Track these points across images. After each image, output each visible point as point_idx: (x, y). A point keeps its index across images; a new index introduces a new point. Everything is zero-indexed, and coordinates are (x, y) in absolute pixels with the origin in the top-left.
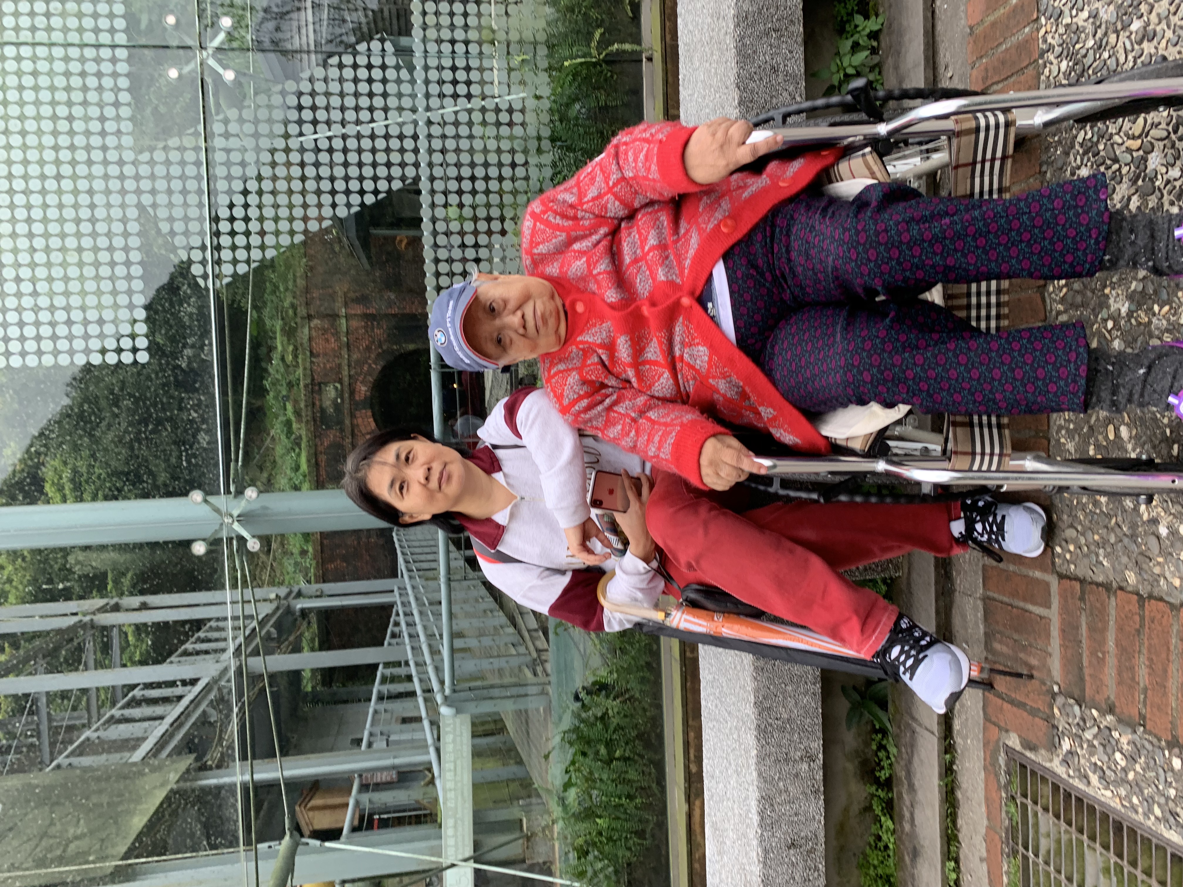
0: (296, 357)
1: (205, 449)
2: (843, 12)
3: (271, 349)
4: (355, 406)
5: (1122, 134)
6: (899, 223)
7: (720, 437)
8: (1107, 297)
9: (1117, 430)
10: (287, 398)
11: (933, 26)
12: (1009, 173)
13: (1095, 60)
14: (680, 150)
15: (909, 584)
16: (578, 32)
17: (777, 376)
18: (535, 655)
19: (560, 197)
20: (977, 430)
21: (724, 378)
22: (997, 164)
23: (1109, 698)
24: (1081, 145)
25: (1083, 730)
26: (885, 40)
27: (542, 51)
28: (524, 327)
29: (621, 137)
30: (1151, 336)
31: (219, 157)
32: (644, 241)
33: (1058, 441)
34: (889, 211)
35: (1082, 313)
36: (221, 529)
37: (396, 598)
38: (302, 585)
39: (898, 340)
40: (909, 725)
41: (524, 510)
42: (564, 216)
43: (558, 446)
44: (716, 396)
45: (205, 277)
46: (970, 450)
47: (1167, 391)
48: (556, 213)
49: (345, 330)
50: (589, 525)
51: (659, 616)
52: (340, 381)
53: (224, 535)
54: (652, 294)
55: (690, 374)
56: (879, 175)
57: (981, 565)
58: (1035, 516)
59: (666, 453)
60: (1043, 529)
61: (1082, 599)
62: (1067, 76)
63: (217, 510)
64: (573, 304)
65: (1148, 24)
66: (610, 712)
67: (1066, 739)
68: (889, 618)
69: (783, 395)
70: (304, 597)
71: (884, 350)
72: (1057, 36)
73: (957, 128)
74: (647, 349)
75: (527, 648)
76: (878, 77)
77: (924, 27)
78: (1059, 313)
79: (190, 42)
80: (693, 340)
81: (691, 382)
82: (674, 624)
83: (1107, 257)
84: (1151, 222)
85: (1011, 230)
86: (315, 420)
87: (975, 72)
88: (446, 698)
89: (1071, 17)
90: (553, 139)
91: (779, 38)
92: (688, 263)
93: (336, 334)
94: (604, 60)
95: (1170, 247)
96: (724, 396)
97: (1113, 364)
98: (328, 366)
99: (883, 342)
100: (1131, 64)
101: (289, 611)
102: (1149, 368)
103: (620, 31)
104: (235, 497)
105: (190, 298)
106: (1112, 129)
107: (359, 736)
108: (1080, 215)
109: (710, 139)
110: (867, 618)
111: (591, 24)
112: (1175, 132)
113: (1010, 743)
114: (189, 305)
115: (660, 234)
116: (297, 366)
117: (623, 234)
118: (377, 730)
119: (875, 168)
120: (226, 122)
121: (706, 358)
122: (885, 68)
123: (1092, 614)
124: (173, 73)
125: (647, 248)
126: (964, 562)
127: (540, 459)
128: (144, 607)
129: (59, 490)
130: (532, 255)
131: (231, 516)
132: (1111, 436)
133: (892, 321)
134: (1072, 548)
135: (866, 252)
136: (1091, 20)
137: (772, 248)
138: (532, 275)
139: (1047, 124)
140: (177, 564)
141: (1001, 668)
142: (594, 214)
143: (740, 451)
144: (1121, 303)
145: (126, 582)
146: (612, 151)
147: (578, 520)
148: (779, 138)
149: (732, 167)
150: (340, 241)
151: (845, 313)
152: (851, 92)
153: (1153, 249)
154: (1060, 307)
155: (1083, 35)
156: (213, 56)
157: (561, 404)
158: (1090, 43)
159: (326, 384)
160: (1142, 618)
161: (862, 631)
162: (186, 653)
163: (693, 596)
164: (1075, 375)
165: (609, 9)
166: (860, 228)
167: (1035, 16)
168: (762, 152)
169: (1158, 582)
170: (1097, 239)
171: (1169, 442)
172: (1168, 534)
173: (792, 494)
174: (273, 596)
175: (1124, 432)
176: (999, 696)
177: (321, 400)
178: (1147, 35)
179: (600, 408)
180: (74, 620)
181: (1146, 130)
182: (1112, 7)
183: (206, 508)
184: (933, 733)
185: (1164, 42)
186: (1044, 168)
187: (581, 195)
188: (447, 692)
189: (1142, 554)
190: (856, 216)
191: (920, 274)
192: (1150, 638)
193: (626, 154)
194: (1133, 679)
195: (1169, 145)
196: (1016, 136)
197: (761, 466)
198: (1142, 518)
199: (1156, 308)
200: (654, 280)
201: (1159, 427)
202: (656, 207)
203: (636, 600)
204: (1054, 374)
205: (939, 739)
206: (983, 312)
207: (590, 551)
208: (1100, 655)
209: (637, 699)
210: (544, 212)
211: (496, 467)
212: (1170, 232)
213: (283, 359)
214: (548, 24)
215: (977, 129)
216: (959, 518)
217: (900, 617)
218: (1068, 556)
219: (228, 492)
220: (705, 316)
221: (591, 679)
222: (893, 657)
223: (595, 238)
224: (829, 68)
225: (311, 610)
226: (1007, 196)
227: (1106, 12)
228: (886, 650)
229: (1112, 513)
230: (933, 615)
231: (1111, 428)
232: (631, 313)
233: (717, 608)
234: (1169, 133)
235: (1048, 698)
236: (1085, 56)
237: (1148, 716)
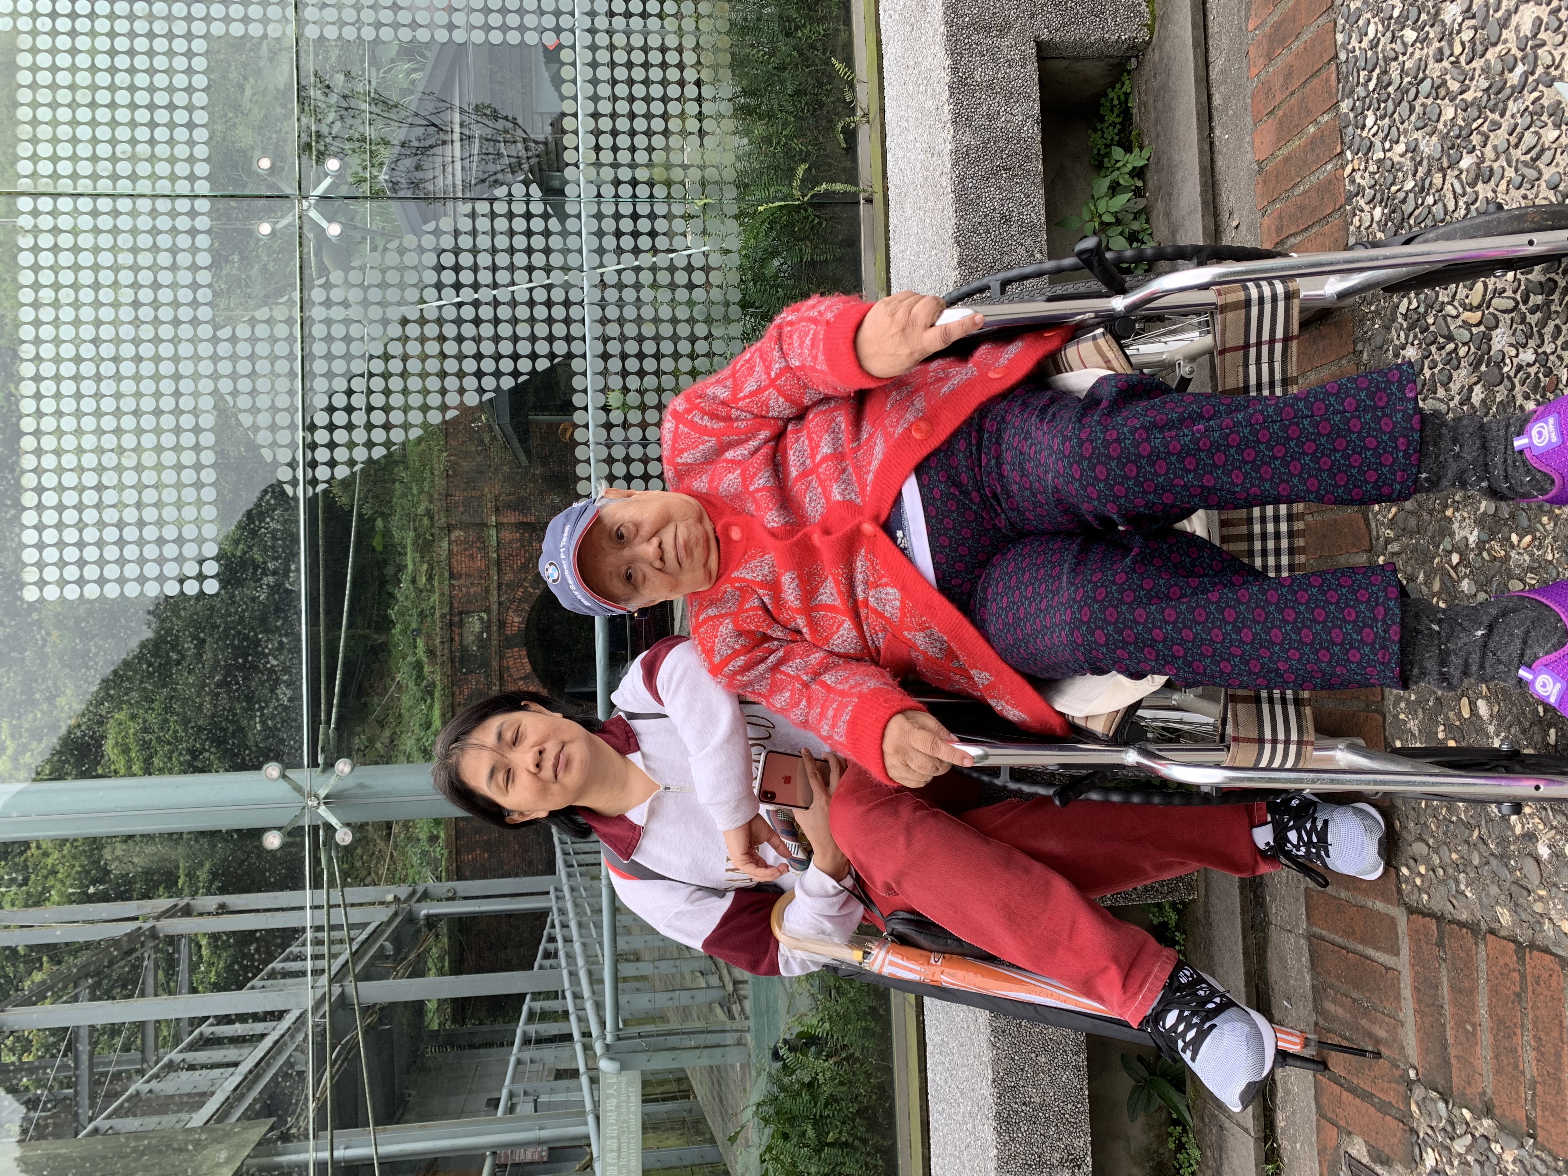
0: (430, 578)
1: (286, 708)
2: (1100, 143)
3: (401, 568)
4: (508, 643)
5: (1456, 303)
6: (1137, 429)
7: (910, 714)
8: (1450, 520)
9: (1473, 705)
10: (418, 632)
11: (1212, 161)
12: (1294, 359)
13: (1417, 208)
14: (851, 335)
15: (1207, 912)
16: (776, 168)
17: (992, 630)
18: (730, 988)
19: (710, 391)
20: (1265, 708)
21: (923, 630)
22: (1278, 347)
23: (1484, 1093)
24: (1405, 316)
25: (1452, 1139)
26: (1152, 179)
27: (731, 193)
28: (662, 559)
29: (786, 316)
30: (1510, 578)
31: (319, 330)
32: (815, 449)
33: (1396, 716)
34: (1124, 414)
35: (1418, 542)
36: (302, 815)
37: (551, 902)
38: (430, 883)
39: (1141, 587)
40: (1213, 1115)
41: (670, 803)
42: (714, 416)
43: (711, 717)
44: (914, 654)
45: (294, 483)
46: (1256, 736)
47: (1516, 661)
48: (704, 412)
49: (494, 543)
50: (757, 826)
51: (854, 956)
52: (488, 610)
53: (306, 822)
54: (825, 517)
55: (879, 624)
56: (1115, 364)
57: (1302, 887)
58: (1369, 822)
59: (840, 734)
60: (1380, 840)
61: (1440, 944)
62: (1383, 227)
63: (298, 789)
64: (727, 529)
65: (1482, 159)
66: (820, 1076)
67: (1429, 1150)
68: (1162, 969)
69: (999, 655)
70: (432, 899)
71: (1121, 601)
72: (1367, 175)
73: (1220, 301)
74: (822, 590)
75: (721, 979)
76: (1146, 226)
77: (1200, 162)
78: (1388, 541)
79: (288, 191)
80: (880, 579)
81: (880, 635)
82: (875, 969)
83: (1424, 475)
84: (1482, 427)
85: (1288, 438)
86: (452, 661)
87: (1266, 221)
88: (608, 1047)
89: (1384, 151)
90: (744, 305)
91: (1010, 179)
92: (870, 477)
93: (484, 548)
94: (810, 204)
95: (1509, 461)
96: (924, 653)
97: (1440, 622)
98: (472, 591)
99: (1121, 591)
100: (1463, 212)
101: (411, 918)
102: (1491, 628)
103: (830, 165)
104: (324, 771)
105: (274, 510)
106: (1444, 296)
107: (495, 1095)
108: (1380, 418)
109: (888, 320)
110: (1131, 966)
111: (793, 157)
112: (1525, 302)
113: (1354, 1152)
114: (273, 519)
115: (836, 440)
116: (432, 591)
117: (790, 438)
118: (519, 1088)
119: (1110, 355)
120: (327, 286)
121: (898, 604)
122: (1155, 214)
123: (1454, 967)
124: (265, 229)
125: (818, 458)
126: (1280, 883)
127: (688, 736)
128: (223, 910)
129: (123, 752)
130: (675, 465)
131: (316, 796)
132: (1466, 714)
133: (1135, 562)
134: (1422, 869)
135: (1093, 468)
136: (1409, 155)
137: (980, 459)
138: (677, 490)
139: (1342, 295)
140: (243, 861)
141: (1336, 1040)
142: (752, 413)
143: (936, 734)
144: (1468, 530)
145: (203, 875)
146: (775, 333)
147: (742, 819)
148: (979, 318)
149: (917, 356)
150: (491, 430)
151: (1075, 547)
152: (1079, 254)
153: (1486, 465)
154: (1390, 533)
155: (1400, 174)
156: (316, 206)
157: (711, 662)
158: (1410, 185)
159: (467, 613)
160: (1523, 977)
161: (1124, 986)
162: (272, 975)
163: (900, 928)
164: (1384, 639)
165: (816, 139)
166: (1084, 437)
167: (1339, 150)
168: (956, 336)
169: (1541, 924)
170: (1405, 451)
171: (1544, 724)
172: (1551, 856)
173: (1026, 788)
174: (390, 898)
175: (1482, 707)
176: (1336, 1080)
177: (461, 635)
178: (1482, 175)
179: (762, 667)
180: (130, 926)
181: (1488, 298)
182: (1435, 139)
183: (284, 786)
184: (1246, 1131)
185: (1504, 183)
186: (1359, 347)
187: (736, 388)
188: (609, 1039)
189: (1516, 883)
190: (1080, 421)
191: (1168, 499)
192: (1535, 1007)
193: (791, 337)
194: (1516, 1067)
195: (1518, 319)
196: (1302, 311)
197: (965, 755)
198: (1513, 832)
199: (1514, 538)
200: (828, 499)
201: (1529, 704)
202: (833, 404)
203: (823, 933)
204: (1354, 636)
205: (1257, 1140)
206: (1271, 545)
207: (759, 862)
208: (1469, 1027)
209: (857, 1060)
210: (688, 411)
211: (633, 747)
212: (1508, 443)
213: (414, 581)
214: (738, 158)
215: (1248, 303)
216: (1265, 823)
217: (1179, 967)
218: (1418, 881)
219: (314, 764)
220: (893, 547)
221: (798, 1029)
222: (1167, 1026)
223: (753, 444)
224: (1080, 216)
225: (439, 917)
226: (1294, 389)
227: (1428, 145)
228: (1158, 1016)
229: (1472, 822)
230: (1241, 957)
231: (1465, 701)
232: (797, 544)
233: (934, 947)
234: (1517, 303)
235: (1402, 1088)
236: (1404, 201)
237: (1539, 1123)
